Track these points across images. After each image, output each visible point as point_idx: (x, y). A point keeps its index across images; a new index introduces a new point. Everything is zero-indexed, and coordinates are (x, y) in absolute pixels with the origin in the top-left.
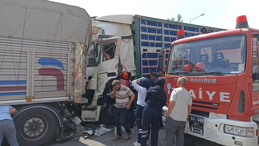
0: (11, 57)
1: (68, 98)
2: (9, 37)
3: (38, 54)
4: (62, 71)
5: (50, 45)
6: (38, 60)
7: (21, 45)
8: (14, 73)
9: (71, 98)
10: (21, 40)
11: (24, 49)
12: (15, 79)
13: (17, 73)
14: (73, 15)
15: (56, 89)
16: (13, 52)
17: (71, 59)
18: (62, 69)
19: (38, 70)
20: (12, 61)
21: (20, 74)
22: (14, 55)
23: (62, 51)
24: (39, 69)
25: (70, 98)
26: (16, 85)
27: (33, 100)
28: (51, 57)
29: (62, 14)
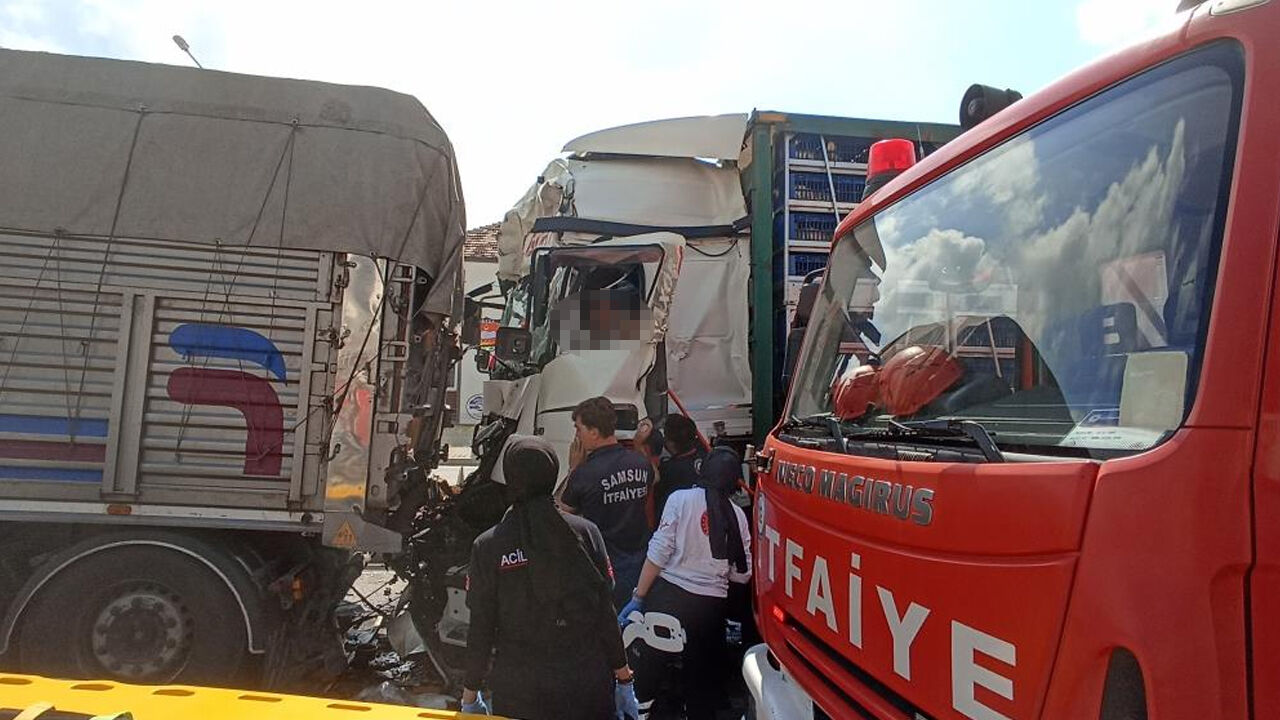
0: (56, 318)
1: (298, 517)
2: (59, 234)
3: (177, 304)
4: (277, 387)
5: (229, 268)
6: (172, 331)
7: (98, 268)
8: (62, 387)
9: (311, 518)
10: (104, 247)
11: (115, 284)
12: (63, 413)
13: (76, 387)
14: (349, 125)
15: (240, 471)
16: (64, 296)
17: (323, 333)
18: (273, 376)
19: (168, 377)
20: (57, 331)
21: (89, 388)
22: (66, 306)
23: (283, 293)
24: (172, 374)
25: (307, 520)
26: (66, 438)
27: (136, 510)
28: (226, 319)
29: (296, 127)
